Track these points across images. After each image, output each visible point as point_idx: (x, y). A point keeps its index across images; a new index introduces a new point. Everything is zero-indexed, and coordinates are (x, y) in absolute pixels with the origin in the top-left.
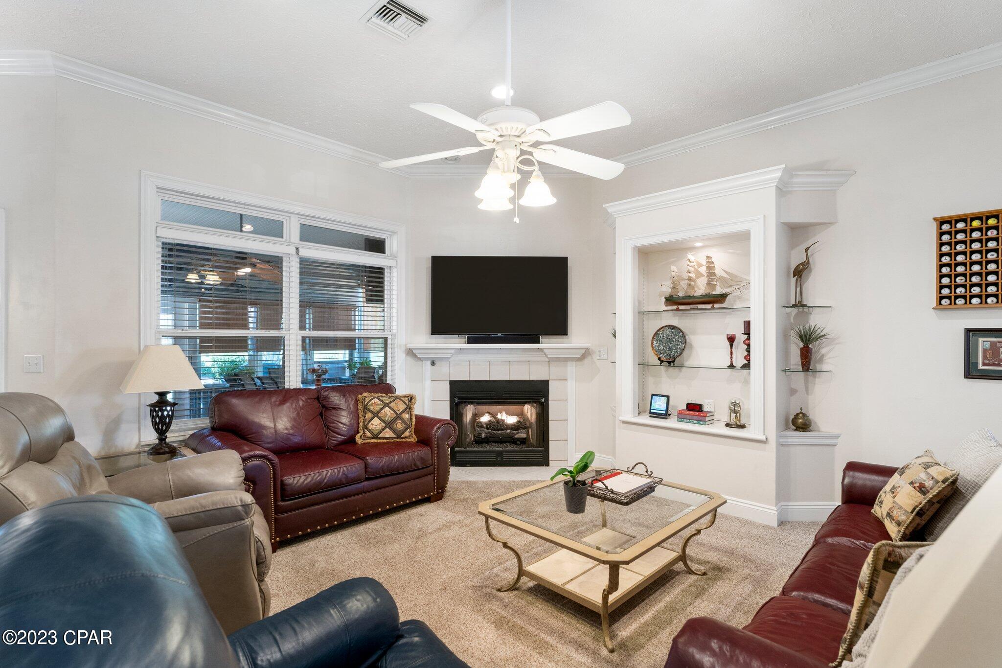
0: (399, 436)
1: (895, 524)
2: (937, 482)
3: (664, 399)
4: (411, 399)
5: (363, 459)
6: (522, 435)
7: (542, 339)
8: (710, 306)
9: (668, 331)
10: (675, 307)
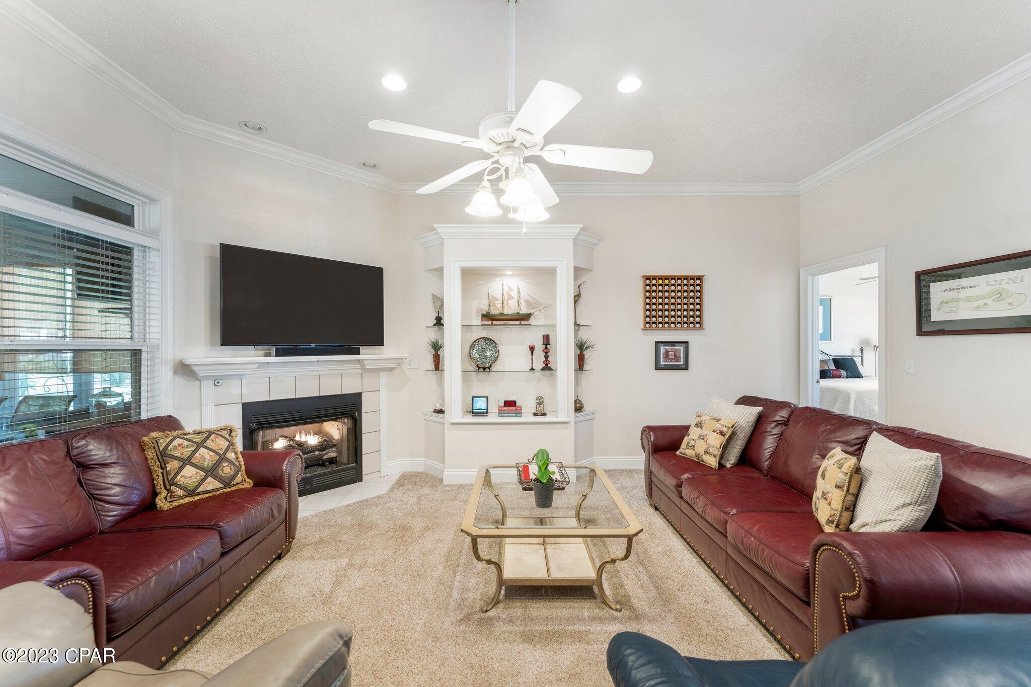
0: (227, 484)
1: (713, 457)
2: (729, 428)
3: (485, 399)
4: (231, 431)
5: (216, 528)
6: (332, 454)
7: (363, 350)
8: (518, 322)
9: (483, 343)
10: (490, 322)
